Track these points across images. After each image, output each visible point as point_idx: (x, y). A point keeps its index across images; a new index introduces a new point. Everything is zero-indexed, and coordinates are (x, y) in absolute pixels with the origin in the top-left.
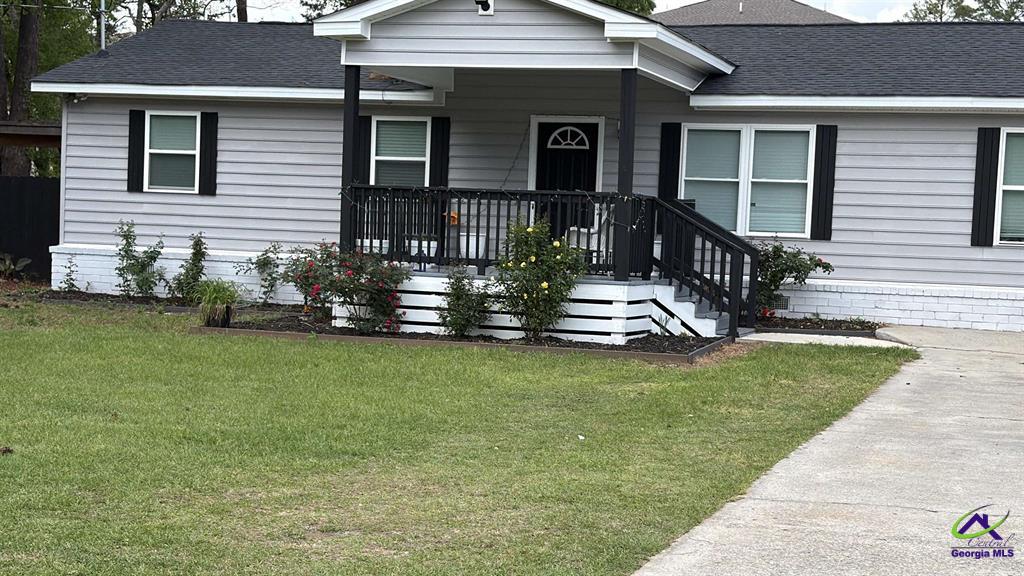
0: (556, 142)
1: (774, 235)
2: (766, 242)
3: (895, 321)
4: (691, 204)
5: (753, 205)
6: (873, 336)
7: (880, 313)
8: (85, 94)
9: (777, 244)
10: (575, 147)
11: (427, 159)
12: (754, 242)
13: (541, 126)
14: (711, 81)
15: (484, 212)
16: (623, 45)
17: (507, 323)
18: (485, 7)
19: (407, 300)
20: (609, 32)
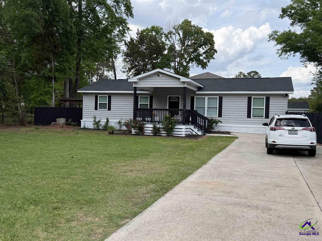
0: (172, 100)
1: (212, 116)
2: (210, 118)
3: (234, 132)
4: (197, 111)
5: (208, 111)
6: (230, 134)
7: (231, 130)
8: (87, 93)
9: (212, 118)
10: (175, 101)
11: (149, 103)
12: (208, 118)
13: (169, 97)
14: (200, 89)
15: (159, 113)
16: (184, 83)
17: (163, 133)
18: (159, 76)
19: (145, 129)
20: (181, 80)
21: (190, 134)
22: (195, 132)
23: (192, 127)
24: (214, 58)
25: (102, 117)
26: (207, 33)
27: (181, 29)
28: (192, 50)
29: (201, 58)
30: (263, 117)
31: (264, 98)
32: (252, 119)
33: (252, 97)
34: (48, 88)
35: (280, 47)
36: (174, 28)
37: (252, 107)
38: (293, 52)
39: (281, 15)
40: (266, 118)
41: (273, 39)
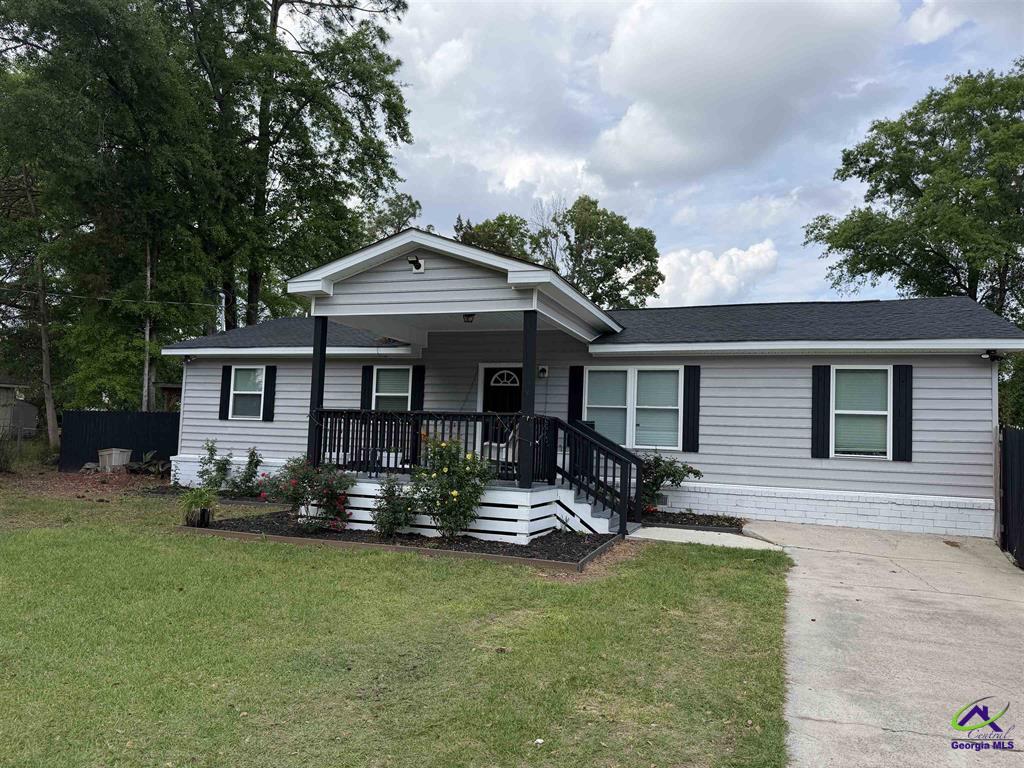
0: (496, 381)
1: (654, 448)
2: (649, 454)
3: (754, 517)
4: (591, 424)
5: (637, 425)
6: (740, 532)
7: (740, 510)
8: (195, 356)
9: (657, 455)
10: (509, 385)
11: (409, 395)
12: (639, 454)
13: (486, 370)
14: (605, 335)
15: (447, 431)
16: (525, 291)
18: (418, 266)
19: (354, 502)
20: (512, 279)
21: (559, 525)
22: (582, 521)
23: (567, 496)
24: (656, 295)
25: (236, 446)
26: (636, 229)
27: (572, 220)
28: (599, 275)
29: (624, 293)
30: (885, 453)
31: (886, 371)
32: (834, 463)
33: (834, 368)
34: (126, 349)
36: (554, 220)
37: (833, 412)
38: (869, 275)
39: (839, 171)
40: (897, 457)
41: (817, 238)
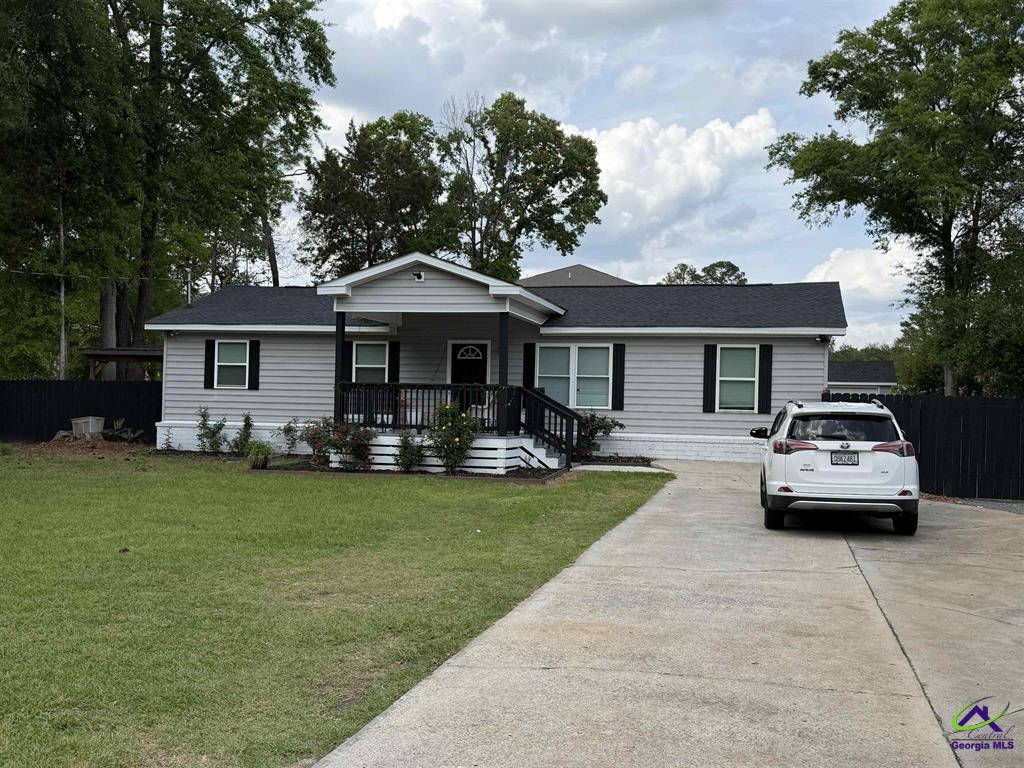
0: (462, 355)
1: (591, 408)
2: (586, 412)
3: (662, 457)
4: (542, 390)
5: (578, 390)
6: (649, 466)
7: (653, 452)
8: (178, 331)
9: (592, 413)
10: (474, 358)
11: (386, 366)
12: (579, 412)
13: (454, 346)
14: (552, 319)
16: (500, 299)
17: (435, 463)
18: (419, 277)
19: (375, 450)
20: (492, 291)
21: (523, 465)
22: (539, 461)
23: (528, 443)
24: (597, 221)
26: (573, 138)
27: (492, 123)
28: (526, 193)
29: (558, 218)
30: (753, 409)
31: (755, 349)
32: (718, 416)
33: (719, 347)
34: (44, 314)
35: (802, 185)
36: (468, 121)
37: (718, 378)
38: (843, 203)
39: (805, 84)
40: (761, 411)
41: (782, 161)
